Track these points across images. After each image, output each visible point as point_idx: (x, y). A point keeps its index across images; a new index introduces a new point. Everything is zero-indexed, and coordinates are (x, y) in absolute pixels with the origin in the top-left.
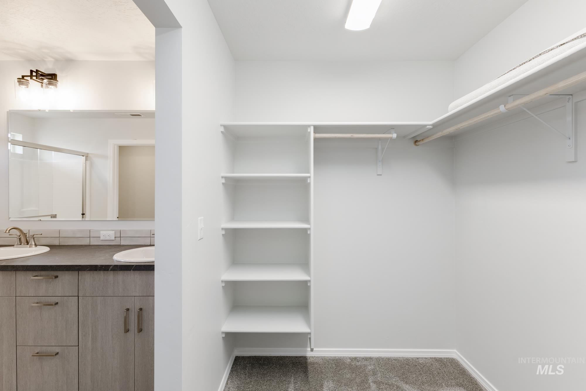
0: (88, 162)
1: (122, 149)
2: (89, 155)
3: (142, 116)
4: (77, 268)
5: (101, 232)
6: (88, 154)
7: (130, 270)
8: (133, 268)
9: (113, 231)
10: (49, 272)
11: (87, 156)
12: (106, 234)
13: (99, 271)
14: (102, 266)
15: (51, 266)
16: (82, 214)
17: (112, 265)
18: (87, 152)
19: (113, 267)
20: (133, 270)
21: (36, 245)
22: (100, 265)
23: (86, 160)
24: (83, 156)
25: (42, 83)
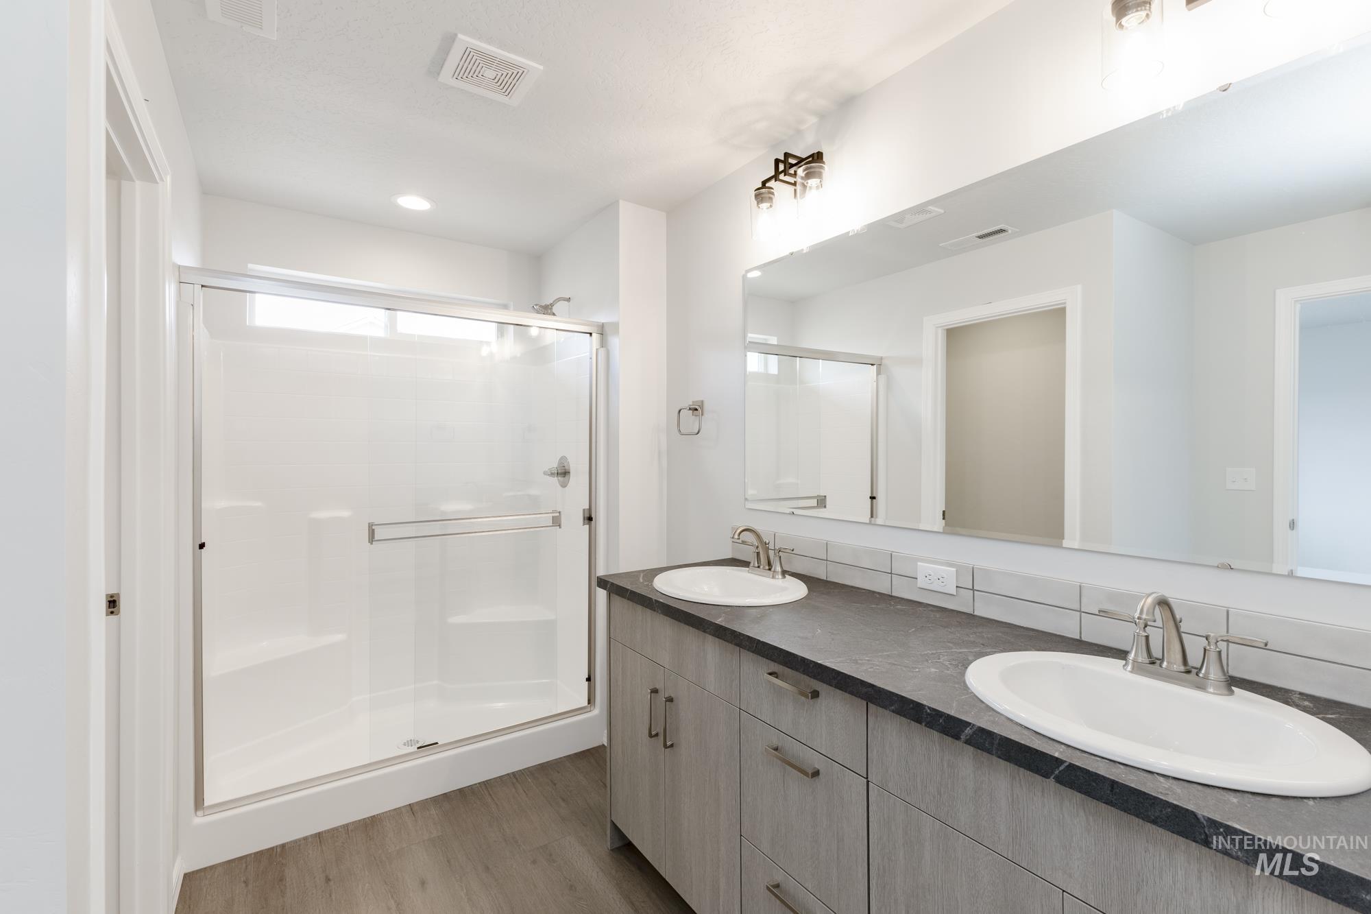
0: (883, 378)
1: (954, 336)
2: (884, 362)
3: (1010, 231)
4: (864, 690)
5: (919, 563)
6: (881, 358)
7: (1046, 776)
8: (1057, 772)
9: (951, 565)
10: (798, 673)
11: (877, 364)
12: (932, 574)
13: (926, 725)
14: (937, 714)
15: (803, 659)
16: (871, 498)
17: (970, 724)
18: (880, 355)
19: (974, 733)
20: (1059, 780)
21: (784, 573)
22: (929, 708)
23: (879, 373)
24: (872, 365)
25: (795, 184)
